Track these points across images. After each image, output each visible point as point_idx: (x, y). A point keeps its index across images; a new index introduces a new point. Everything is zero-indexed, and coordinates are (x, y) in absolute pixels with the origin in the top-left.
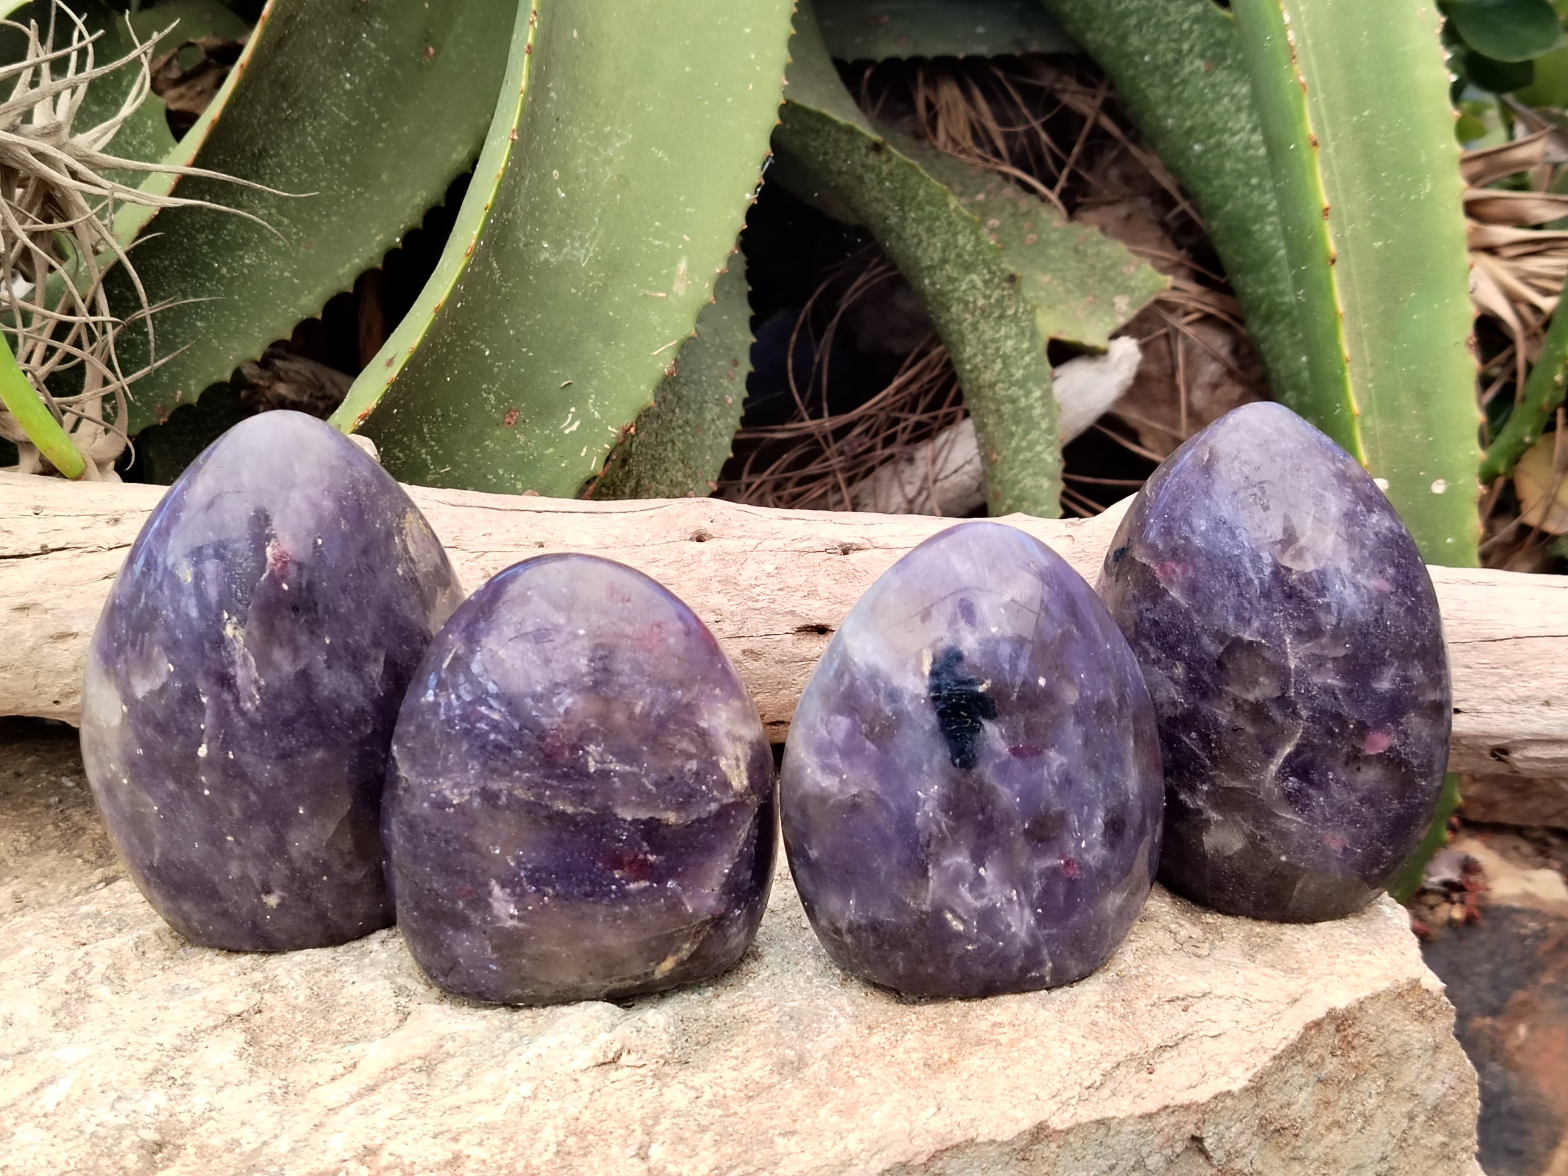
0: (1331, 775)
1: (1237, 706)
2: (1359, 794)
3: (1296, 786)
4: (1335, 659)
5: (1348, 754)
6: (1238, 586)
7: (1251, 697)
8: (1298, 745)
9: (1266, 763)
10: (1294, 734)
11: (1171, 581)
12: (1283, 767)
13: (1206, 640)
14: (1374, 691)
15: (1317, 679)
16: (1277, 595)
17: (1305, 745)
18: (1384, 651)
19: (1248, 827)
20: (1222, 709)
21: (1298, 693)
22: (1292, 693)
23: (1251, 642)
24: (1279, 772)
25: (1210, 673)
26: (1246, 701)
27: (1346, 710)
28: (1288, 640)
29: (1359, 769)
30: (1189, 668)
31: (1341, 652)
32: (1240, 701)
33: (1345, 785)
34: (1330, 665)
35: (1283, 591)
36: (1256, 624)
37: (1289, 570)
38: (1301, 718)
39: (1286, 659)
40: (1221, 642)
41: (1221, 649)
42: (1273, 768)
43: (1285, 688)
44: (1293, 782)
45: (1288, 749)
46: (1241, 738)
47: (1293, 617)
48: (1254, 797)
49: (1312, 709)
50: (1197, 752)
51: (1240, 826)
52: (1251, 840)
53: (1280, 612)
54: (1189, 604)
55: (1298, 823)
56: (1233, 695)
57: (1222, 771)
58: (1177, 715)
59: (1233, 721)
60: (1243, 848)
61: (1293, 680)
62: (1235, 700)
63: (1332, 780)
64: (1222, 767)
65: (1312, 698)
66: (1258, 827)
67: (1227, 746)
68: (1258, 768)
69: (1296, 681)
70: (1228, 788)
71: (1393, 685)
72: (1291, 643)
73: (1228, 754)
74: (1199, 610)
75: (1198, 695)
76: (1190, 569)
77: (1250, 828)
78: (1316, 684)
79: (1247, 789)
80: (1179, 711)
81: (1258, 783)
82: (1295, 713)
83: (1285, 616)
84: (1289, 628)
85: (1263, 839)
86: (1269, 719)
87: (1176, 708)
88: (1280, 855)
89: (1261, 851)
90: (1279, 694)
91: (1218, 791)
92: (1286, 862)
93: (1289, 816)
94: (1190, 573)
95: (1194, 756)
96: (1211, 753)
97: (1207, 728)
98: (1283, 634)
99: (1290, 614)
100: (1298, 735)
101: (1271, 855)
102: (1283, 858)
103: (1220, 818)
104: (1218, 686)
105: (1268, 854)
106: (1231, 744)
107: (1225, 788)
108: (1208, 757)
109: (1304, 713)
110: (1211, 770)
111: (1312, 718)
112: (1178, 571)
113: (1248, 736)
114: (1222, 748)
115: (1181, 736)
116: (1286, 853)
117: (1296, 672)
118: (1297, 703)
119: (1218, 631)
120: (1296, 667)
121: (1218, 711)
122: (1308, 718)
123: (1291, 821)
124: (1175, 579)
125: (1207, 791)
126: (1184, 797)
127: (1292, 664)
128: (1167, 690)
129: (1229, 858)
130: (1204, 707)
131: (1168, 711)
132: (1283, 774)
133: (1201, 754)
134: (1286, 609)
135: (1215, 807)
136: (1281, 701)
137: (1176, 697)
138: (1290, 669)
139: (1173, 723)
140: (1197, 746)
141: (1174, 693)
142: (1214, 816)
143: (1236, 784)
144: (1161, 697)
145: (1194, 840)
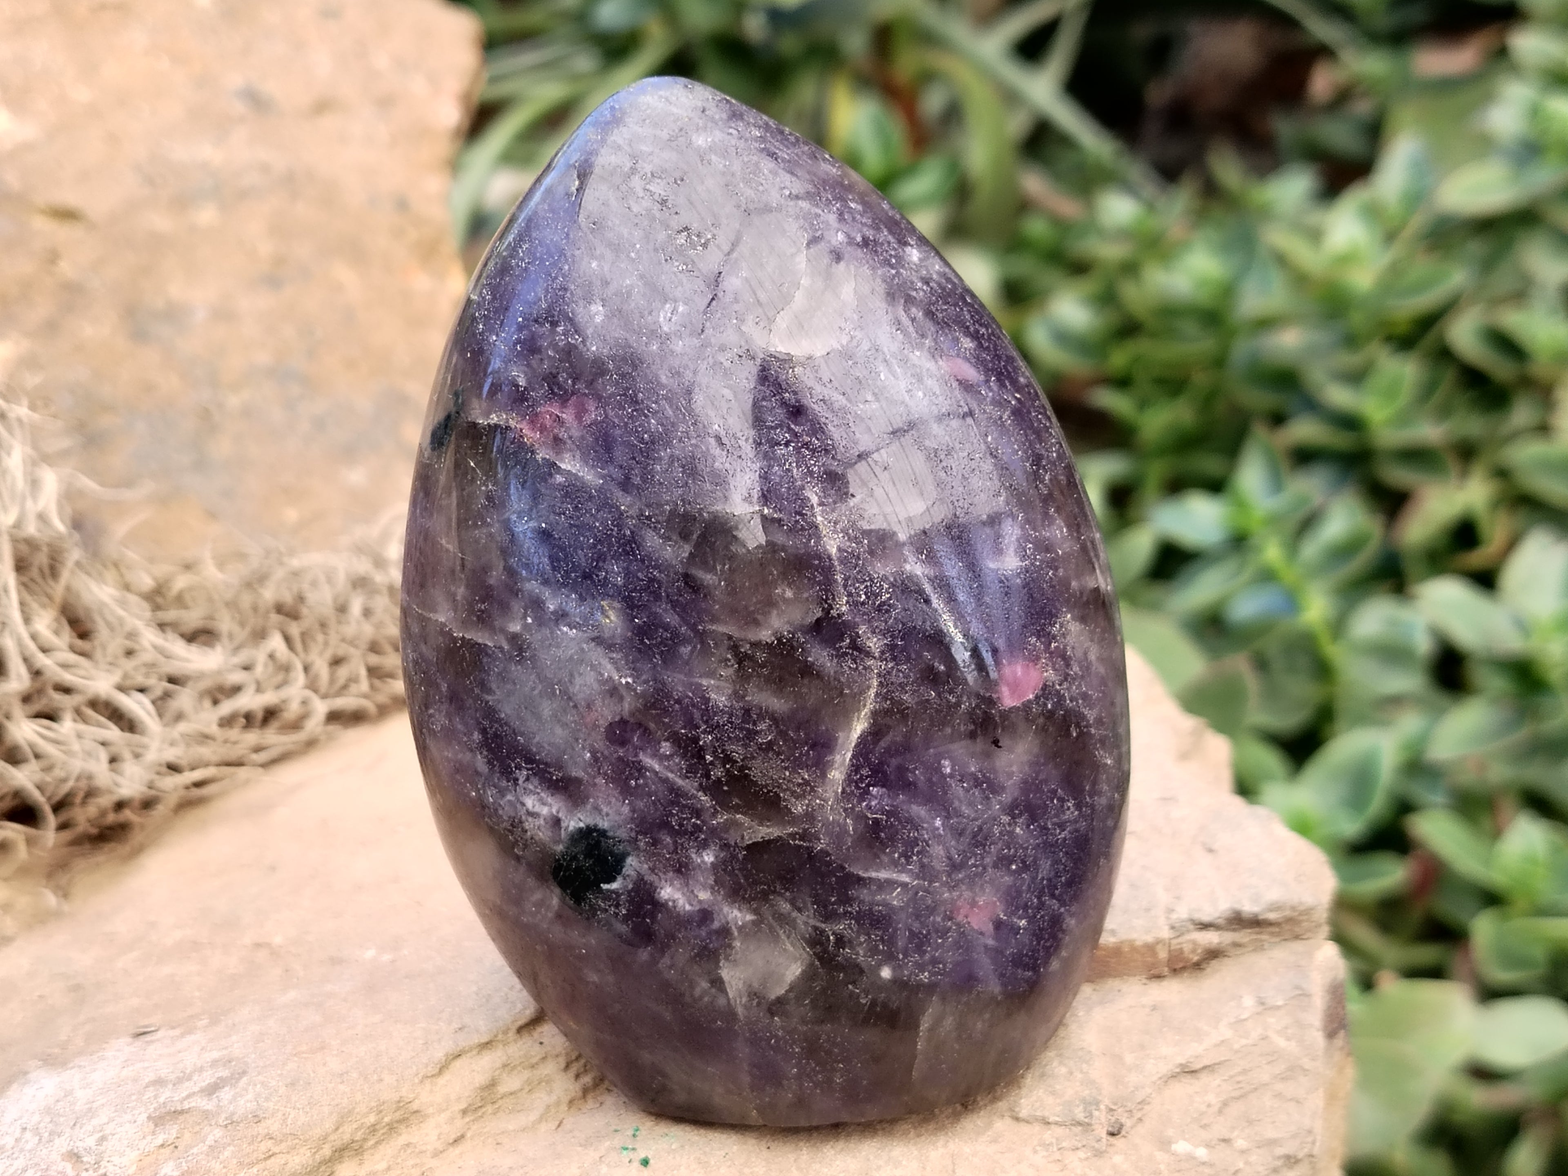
0: (947, 767)
1: (742, 659)
2: (1006, 797)
3: (887, 803)
5: (971, 713)
7: (766, 635)
8: (875, 714)
9: (821, 766)
10: (863, 692)
11: (557, 442)
12: (855, 768)
13: (652, 540)
14: (991, 576)
15: (886, 568)
17: (887, 712)
19: (807, 921)
20: (711, 674)
21: (854, 604)
22: (842, 606)
23: (743, 519)
24: (849, 780)
25: (674, 604)
26: (755, 645)
28: (815, 500)
29: (996, 744)
30: (630, 607)
31: (918, 505)
32: (745, 648)
33: (978, 783)
35: (784, 403)
36: (744, 481)
37: (787, 360)
38: (869, 654)
39: (819, 538)
40: (685, 536)
41: (686, 550)
42: (837, 775)
43: (826, 602)
44: (878, 797)
45: (859, 727)
46: (762, 726)
47: (814, 451)
48: (809, 850)
49: (887, 632)
50: (680, 782)
51: (792, 923)
52: (818, 949)
53: (787, 444)
54: (603, 477)
55: (904, 885)
56: (730, 638)
57: (737, 809)
58: (626, 715)
59: (737, 696)
60: (804, 972)
61: (839, 578)
62: (735, 648)
63: (951, 776)
64: (736, 801)
65: (882, 609)
66: (829, 916)
67: (737, 751)
68: (806, 783)
69: (846, 579)
70: (755, 844)
71: (1023, 558)
72: (821, 504)
73: (742, 769)
74: (625, 485)
75: (657, 660)
76: (591, 405)
77: (812, 922)
78: (884, 578)
79: (792, 836)
80: (628, 705)
81: (810, 816)
82: (857, 647)
83: (797, 450)
84: (811, 473)
85: (841, 941)
86: (808, 671)
87: (621, 699)
88: (879, 966)
89: (841, 968)
90: (819, 614)
91: (734, 857)
92: (894, 981)
93: (883, 875)
94: (593, 414)
95: (676, 793)
96: (708, 776)
97: (691, 724)
98: (802, 488)
99: (806, 445)
100: (872, 692)
101: (862, 971)
102: (886, 973)
103: (749, 917)
104: (693, 628)
105: (855, 970)
106: (745, 746)
107: (748, 848)
108: (701, 788)
109: (874, 644)
110: (714, 815)
111: (892, 652)
112: (568, 416)
113: (775, 720)
114: (728, 759)
115: (641, 756)
116: (889, 958)
117: (843, 561)
118: (856, 625)
119: (673, 513)
120: (839, 549)
121: (705, 682)
122: (882, 652)
123: (891, 884)
124: (563, 435)
125: (712, 863)
126: (669, 892)
127: (832, 545)
128: (595, 669)
129: (780, 1002)
130: (675, 681)
131: (606, 712)
132: (857, 785)
133: (690, 786)
134: (796, 437)
135: (734, 896)
136: (825, 628)
137: (615, 676)
138: (829, 557)
139: (618, 732)
140: (678, 770)
141: (611, 667)
142: (733, 916)
143: (768, 831)
144: (584, 685)
145: (705, 984)
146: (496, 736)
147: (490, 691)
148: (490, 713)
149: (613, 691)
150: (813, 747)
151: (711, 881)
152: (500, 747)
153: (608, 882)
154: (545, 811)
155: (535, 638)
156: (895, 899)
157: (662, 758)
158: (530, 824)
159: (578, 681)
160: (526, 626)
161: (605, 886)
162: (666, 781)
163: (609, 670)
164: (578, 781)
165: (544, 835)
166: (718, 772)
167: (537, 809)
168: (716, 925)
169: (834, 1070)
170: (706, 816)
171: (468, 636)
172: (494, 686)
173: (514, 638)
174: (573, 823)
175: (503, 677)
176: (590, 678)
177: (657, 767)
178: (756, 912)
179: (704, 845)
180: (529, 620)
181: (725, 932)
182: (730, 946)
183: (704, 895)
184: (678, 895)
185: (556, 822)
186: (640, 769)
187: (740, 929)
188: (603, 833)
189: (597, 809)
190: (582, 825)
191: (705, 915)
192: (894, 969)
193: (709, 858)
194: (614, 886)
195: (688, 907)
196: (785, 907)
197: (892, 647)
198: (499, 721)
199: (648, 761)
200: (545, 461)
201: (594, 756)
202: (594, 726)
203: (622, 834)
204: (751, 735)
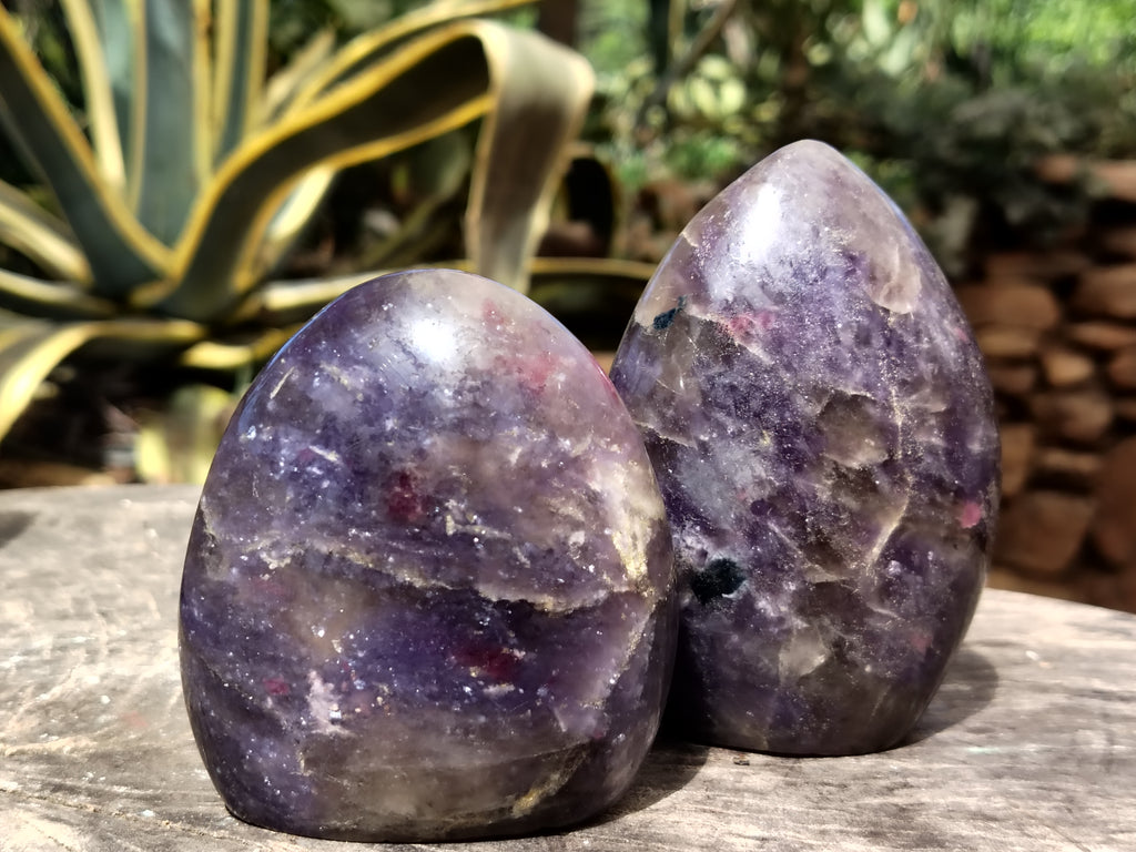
0: (931, 555)
1: (841, 476)
2: (952, 578)
3: (897, 571)
4: (937, 414)
5: (948, 527)
6: (834, 332)
7: (855, 465)
8: (903, 519)
9: (869, 542)
10: (900, 506)
11: (748, 336)
12: (887, 548)
13: (800, 401)
14: (969, 452)
15: (921, 438)
16: (877, 341)
17: (909, 519)
18: (974, 406)
19: (836, 631)
20: (819, 482)
21: (905, 455)
22: (899, 455)
23: (854, 397)
24: (881, 554)
25: (807, 439)
26: (849, 469)
27: (947, 475)
28: (894, 393)
30: (780, 437)
31: (942, 408)
32: (844, 470)
33: (941, 567)
34: (933, 422)
35: (884, 335)
36: (858, 375)
37: (887, 311)
38: (908, 485)
39: (894, 415)
40: (819, 401)
41: (819, 409)
42: (876, 551)
43: (891, 453)
44: (894, 567)
45: (894, 525)
46: (843, 516)
47: (897, 366)
48: (850, 592)
49: (917, 474)
50: (788, 541)
51: (828, 632)
52: (837, 649)
53: (884, 359)
54: (774, 360)
55: (893, 619)
56: (835, 463)
57: (817, 561)
58: (765, 498)
59: (834, 497)
60: (826, 662)
61: (900, 439)
62: (837, 469)
63: (931, 561)
64: (818, 557)
65: (919, 460)
66: (848, 630)
67: (826, 529)
68: (859, 552)
69: (903, 441)
70: (821, 583)
71: (983, 446)
72: (897, 396)
73: (826, 538)
74: (788, 367)
75: (792, 469)
77: (839, 633)
78: (921, 443)
79: (844, 582)
80: (766, 493)
81: (856, 572)
82: (903, 480)
83: (888, 364)
84: (893, 378)
85: (852, 647)
86: (874, 489)
87: (764, 488)
88: (866, 664)
89: (846, 662)
90: (886, 458)
91: (807, 589)
92: (871, 674)
93: (884, 612)
95: (783, 547)
96: (805, 540)
97: (804, 509)
98: (888, 386)
99: (893, 361)
100: (905, 508)
101: (857, 666)
102: (868, 669)
103: (805, 625)
104: (816, 454)
105: (853, 665)
106: (831, 525)
107: (817, 585)
108: (800, 547)
109: (910, 479)
110: (803, 563)
111: (918, 486)
112: (757, 322)
113: (852, 513)
114: (819, 532)
115: (769, 523)
116: (874, 660)
117: (903, 430)
118: (904, 468)
119: (815, 387)
120: (903, 423)
121: (817, 486)
122: (914, 485)
123: (886, 618)
124: (753, 332)
125: (794, 591)
126: (764, 604)
127: (899, 420)
128: (752, 469)
129: (807, 677)
130: (800, 483)
131: (753, 494)
132: (885, 558)
133: (792, 544)
134: (888, 356)
135: (801, 611)
136: (889, 466)
137: (764, 475)
138: (897, 427)
139: (759, 508)
140: (789, 534)
141: (761, 469)
142: (799, 623)
143: (831, 577)
144: (743, 477)
145: (766, 661)
146: (676, 499)
147: (679, 473)
148: (676, 485)
149: (760, 483)
150: (868, 532)
151: (790, 601)
152: (678, 506)
153: (728, 593)
154: (699, 547)
155: (717, 446)
156: (886, 626)
157: (779, 524)
158: (686, 553)
159: (740, 474)
160: (711, 438)
161: (724, 596)
162: (779, 539)
164: (724, 532)
165: (693, 561)
166: (811, 539)
167: (694, 545)
168: (785, 627)
169: (824, 722)
170: (798, 563)
171: (670, 439)
172: (682, 470)
173: (703, 445)
174: (716, 555)
175: (689, 466)
176: (748, 473)
177: (777, 530)
178: (809, 622)
179: (793, 580)
180: (715, 435)
181: (788, 632)
182: (790, 641)
183: (784, 609)
184: (768, 607)
185: (704, 554)
186: (767, 529)
187: (799, 631)
188: (733, 564)
189: (733, 550)
190: (721, 558)
191: (781, 620)
192: (873, 667)
193: (792, 587)
194: (731, 596)
195: (772, 614)
196: (827, 621)
197: (919, 483)
198: (681, 490)
199: (772, 525)
200: (739, 346)
201: (739, 520)
202: (744, 501)
203: (745, 566)
204: (837, 519)
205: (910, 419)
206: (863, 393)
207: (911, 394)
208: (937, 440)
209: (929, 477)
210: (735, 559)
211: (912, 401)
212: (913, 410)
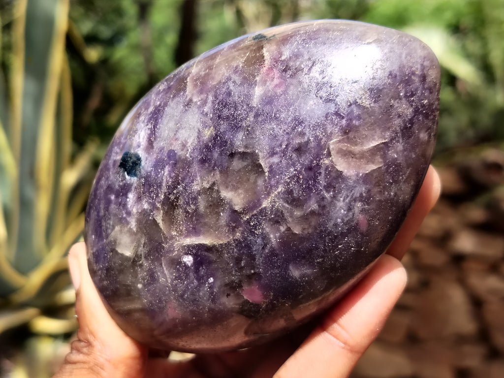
0: (211, 280)
1: (211, 188)
2: (213, 306)
3: (189, 264)
4: (289, 229)
5: (233, 282)
6: (293, 129)
7: (223, 193)
8: (214, 245)
9: (189, 234)
10: (220, 238)
11: (264, 82)
12: (195, 246)
13: (240, 135)
14: (287, 269)
15: (267, 228)
16: (306, 160)
17: (217, 251)
18: (319, 257)
19: (142, 250)
20: (202, 179)
21: (248, 222)
22: (246, 218)
23: (260, 166)
24: (189, 246)
25: (220, 154)
26: (218, 192)
27: (259, 260)
28: (279, 190)
29: (228, 295)
30: (215, 138)
31: (297, 230)
32: (215, 188)
33: (212, 293)
34: (283, 229)
35: (312, 162)
36: (275, 159)
37: (329, 154)
38: (234, 235)
40: (246, 146)
41: (241, 150)
42: (188, 241)
43: (243, 211)
44: (188, 260)
46: (192, 206)
47: (298, 182)
48: (162, 242)
49: (245, 239)
50: (164, 184)
51: (138, 246)
52: (136, 259)
53: (295, 170)
54: (257, 106)
55: (167, 281)
57: (163, 209)
58: (178, 154)
59: (199, 193)
60: (127, 257)
61: (255, 212)
62: (214, 184)
63: (209, 283)
64: (166, 208)
66: (146, 257)
67: (181, 202)
68: (181, 231)
69: (255, 215)
70: (156, 221)
71: (300, 278)
72: (279, 193)
73: (176, 205)
74: (257, 116)
75: (200, 157)
76: (282, 89)
77: (142, 253)
78: (263, 229)
79: (164, 234)
81: (172, 237)
82: (234, 230)
83: (295, 175)
84: (288, 184)
85: (141, 266)
86: (217, 215)
87: (182, 150)
88: (140, 283)
89: (134, 269)
90: (239, 210)
91: (149, 215)
92: (138, 290)
93: (166, 272)
94: (279, 91)
95: (160, 186)
96: (169, 194)
97: (183, 179)
98: (281, 183)
99: (299, 177)
100: (220, 242)
101: (136, 277)
102: (140, 286)
103: (135, 229)
104: (215, 165)
105: (135, 275)
106: (184, 203)
107: (154, 219)
108: (165, 193)
109: (238, 235)
110: (159, 202)
111: (238, 243)
112: (276, 81)
113: (196, 210)
114: (177, 198)
115: (167, 167)
116: (144, 285)
117: (261, 211)
118: (241, 226)
119: (252, 138)
120: (265, 208)
121: (199, 178)
122: (237, 240)
123: (165, 276)
124: (268, 84)
125: (144, 209)
126: (131, 197)
127: (266, 204)
128: (189, 137)
129: (117, 252)
130: (196, 167)
131: (176, 147)
132: (189, 250)
133: (164, 189)
134: (300, 172)
135: (139, 222)
136: (235, 215)
137: (189, 144)
138: (261, 205)
139: (172, 154)
140: (167, 182)
141: (192, 141)
142: (133, 224)
143: (161, 225)
144: (183, 134)
145: (111, 223)
146: (159, 110)
147: (172, 100)
148: (166, 105)
149: (184, 146)
150: (193, 228)
151: (139, 211)
152: (156, 114)
153: (128, 174)
154: (141, 140)
155: (194, 109)
156: (162, 280)
157: (170, 174)
158: (136, 136)
159: (183, 131)
160: (196, 102)
161: (126, 173)
162: (163, 179)
163: (190, 141)
164: (153, 148)
165: (135, 144)
166: (172, 197)
167: (141, 137)
168: (128, 219)
169: (107, 280)
170: (157, 199)
171: (188, 83)
172: (174, 101)
173: (191, 101)
174: (141, 153)
175: (178, 103)
176: (186, 135)
177: (166, 174)
178: (137, 231)
179: (149, 203)
180: (199, 103)
181: (127, 223)
182: (124, 227)
183: (134, 210)
184: (131, 201)
185: (139, 146)
186: (163, 169)
187: (130, 228)
188: (140, 164)
189: (147, 159)
190: (140, 156)
191: (129, 213)
192: (142, 288)
193: (146, 206)
194: (127, 177)
195: (129, 206)
196: (143, 241)
197: (240, 242)
198: (164, 109)
199: (167, 169)
200: (256, 81)
201: (162, 149)
202: (171, 144)
203: (143, 172)
204: (188, 204)
205: (272, 212)
206: (266, 170)
207: (287, 202)
208: (274, 238)
209: (248, 247)
210: (143, 163)
211: (283, 206)
212: (277, 210)
